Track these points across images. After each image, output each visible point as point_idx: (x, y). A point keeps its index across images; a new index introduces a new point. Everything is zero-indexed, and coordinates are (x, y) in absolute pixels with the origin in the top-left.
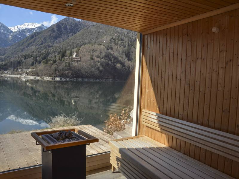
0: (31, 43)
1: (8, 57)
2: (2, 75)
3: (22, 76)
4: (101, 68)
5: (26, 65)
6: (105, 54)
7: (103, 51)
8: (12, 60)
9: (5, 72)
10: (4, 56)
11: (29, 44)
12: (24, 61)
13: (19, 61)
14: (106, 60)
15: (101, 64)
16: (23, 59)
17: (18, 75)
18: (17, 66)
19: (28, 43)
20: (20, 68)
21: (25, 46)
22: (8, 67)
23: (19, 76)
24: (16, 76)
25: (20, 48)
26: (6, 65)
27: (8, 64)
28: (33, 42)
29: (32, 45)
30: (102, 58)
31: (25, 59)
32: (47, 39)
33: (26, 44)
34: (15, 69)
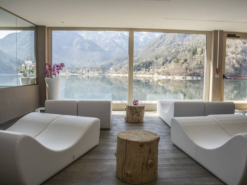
0: (161, 43)
1: (140, 59)
2: (136, 75)
3: (154, 76)
4: (237, 66)
5: (157, 65)
6: (241, 49)
7: (239, 46)
8: (144, 61)
9: (139, 72)
10: (137, 58)
11: (159, 45)
12: (155, 61)
13: (150, 61)
14: (242, 56)
15: (236, 61)
16: (154, 59)
17: (149, 75)
18: (149, 67)
19: (158, 43)
20: (152, 68)
21: (155, 47)
22: (140, 68)
23: (151, 76)
24: (148, 76)
25: (151, 49)
26: (139, 66)
27: (141, 65)
28: (163, 42)
29: (162, 45)
30: (238, 54)
31: (156, 59)
32: (176, 38)
33: (156, 45)
34: (147, 70)
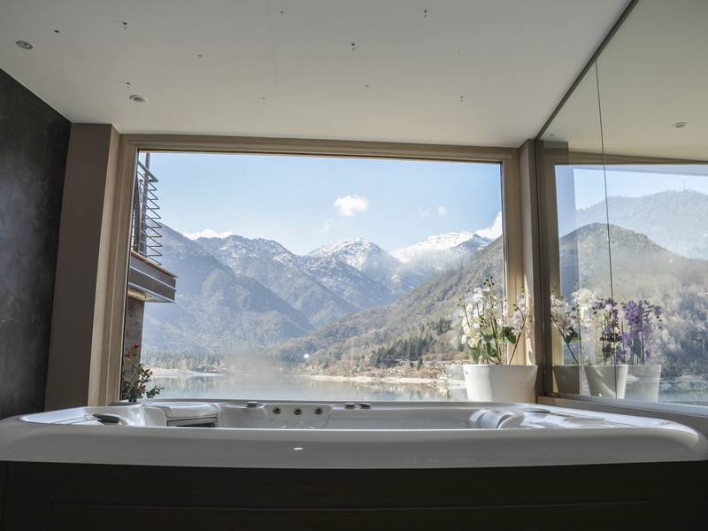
0: (451, 287)
1: (393, 331)
2: (383, 380)
3: (438, 381)
4: (672, 347)
5: (443, 351)
6: (680, 300)
7: (672, 293)
8: (406, 337)
9: (391, 370)
10: (384, 328)
11: (446, 292)
12: (437, 337)
13: (423, 338)
14: (685, 318)
15: (671, 334)
16: (434, 333)
17: (422, 377)
18: (420, 354)
19: (441, 288)
20: (428, 359)
21: (436, 298)
22: (396, 357)
23: (427, 381)
24: (419, 381)
25: (423, 303)
26: (391, 352)
27: (398, 349)
28: (456, 285)
29: (454, 294)
30: (673, 314)
31: (440, 332)
32: (494, 272)
33: (438, 292)
34: (416, 363)
